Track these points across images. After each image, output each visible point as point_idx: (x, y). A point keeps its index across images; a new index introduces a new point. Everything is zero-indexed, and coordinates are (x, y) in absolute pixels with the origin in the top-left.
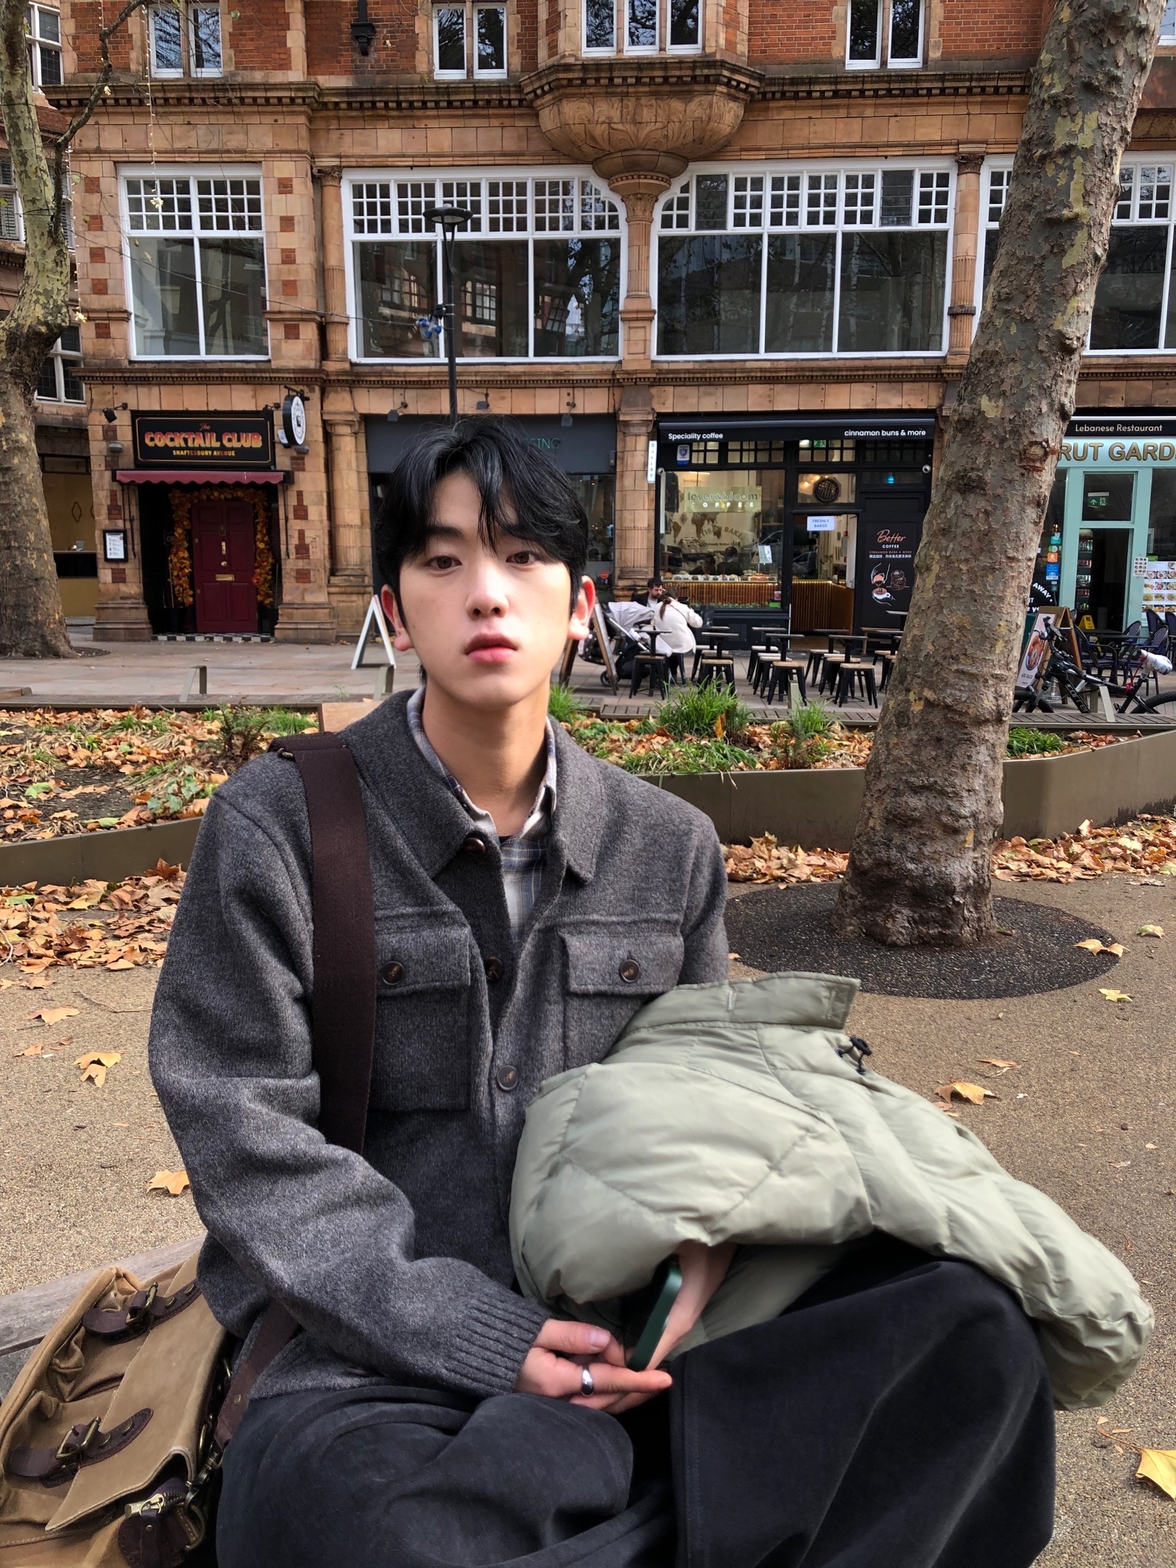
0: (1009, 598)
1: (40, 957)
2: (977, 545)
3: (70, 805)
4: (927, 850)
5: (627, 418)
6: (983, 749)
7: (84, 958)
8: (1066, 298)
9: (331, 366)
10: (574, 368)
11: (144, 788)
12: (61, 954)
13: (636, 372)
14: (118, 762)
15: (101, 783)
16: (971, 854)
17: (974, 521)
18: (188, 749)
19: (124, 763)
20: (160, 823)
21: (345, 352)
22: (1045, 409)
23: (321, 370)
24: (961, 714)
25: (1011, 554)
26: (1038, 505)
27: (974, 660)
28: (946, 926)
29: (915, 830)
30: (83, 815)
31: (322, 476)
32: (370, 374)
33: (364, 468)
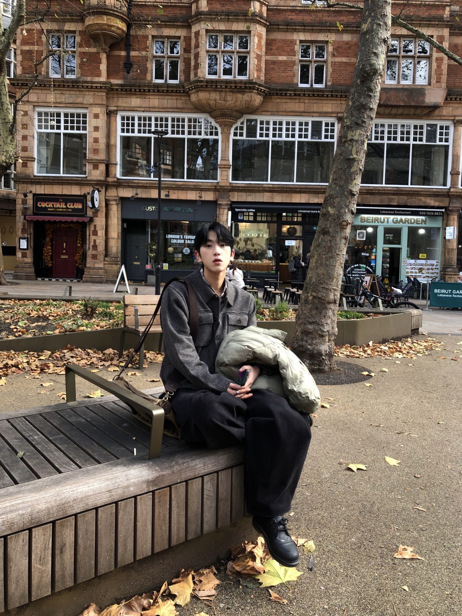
0: (337, 266)
1: (36, 370)
2: (327, 250)
3: (34, 328)
4: (314, 342)
5: (221, 203)
6: (330, 311)
7: (50, 371)
8: (352, 180)
9: (110, 179)
10: (201, 184)
11: (58, 323)
12: (42, 370)
13: (224, 186)
14: (48, 316)
15: (43, 322)
16: (328, 344)
17: (327, 243)
18: (70, 312)
19: (50, 316)
20: (68, 333)
21: (115, 175)
22: (347, 211)
23: (106, 181)
24: (324, 300)
25: (338, 253)
26: (345, 239)
27: (327, 284)
28: (320, 366)
29: (310, 336)
30: (39, 331)
31: (104, 219)
32: (124, 183)
33: (120, 217)
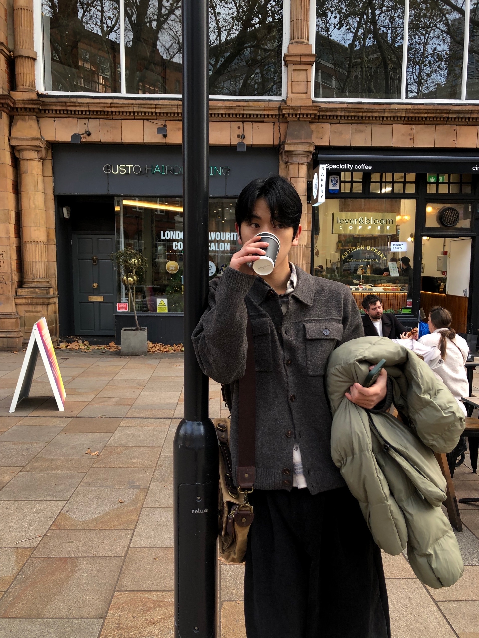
5: (292, 149)
9: (18, 95)
10: (242, 104)
13: (300, 108)
21: (33, 84)
31: (11, 197)
32: (55, 104)
33: (50, 190)
